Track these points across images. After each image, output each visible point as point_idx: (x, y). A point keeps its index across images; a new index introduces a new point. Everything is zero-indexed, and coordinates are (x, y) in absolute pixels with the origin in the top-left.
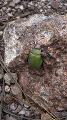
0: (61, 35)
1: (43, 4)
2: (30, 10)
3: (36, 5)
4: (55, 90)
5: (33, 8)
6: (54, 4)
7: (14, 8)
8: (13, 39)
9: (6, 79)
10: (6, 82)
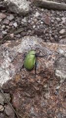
0: (47, 67)
1: (36, 20)
2: (23, 27)
3: (29, 21)
5: (26, 24)
6: (46, 19)
7: (8, 25)
8: (7, 61)
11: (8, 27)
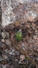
4: (30, 46)
9: (2, 35)
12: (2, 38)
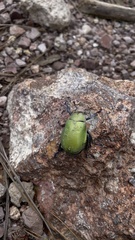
0: (115, 124)
1: (83, 39)
2: (59, 53)
3: (70, 42)
4: (103, 220)
5: (63, 48)
6: (103, 39)
7: (28, 48)
8: (27, 116)
9: (11, 195)
10: (12, 200)
11: (27, 51)
12: (12, 205)
